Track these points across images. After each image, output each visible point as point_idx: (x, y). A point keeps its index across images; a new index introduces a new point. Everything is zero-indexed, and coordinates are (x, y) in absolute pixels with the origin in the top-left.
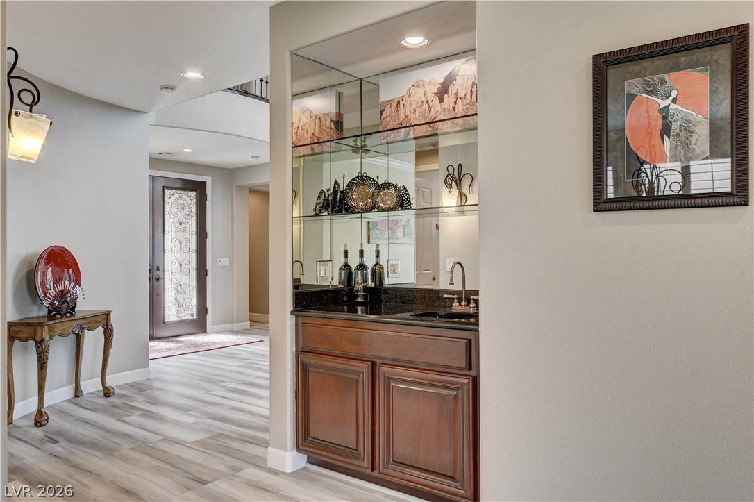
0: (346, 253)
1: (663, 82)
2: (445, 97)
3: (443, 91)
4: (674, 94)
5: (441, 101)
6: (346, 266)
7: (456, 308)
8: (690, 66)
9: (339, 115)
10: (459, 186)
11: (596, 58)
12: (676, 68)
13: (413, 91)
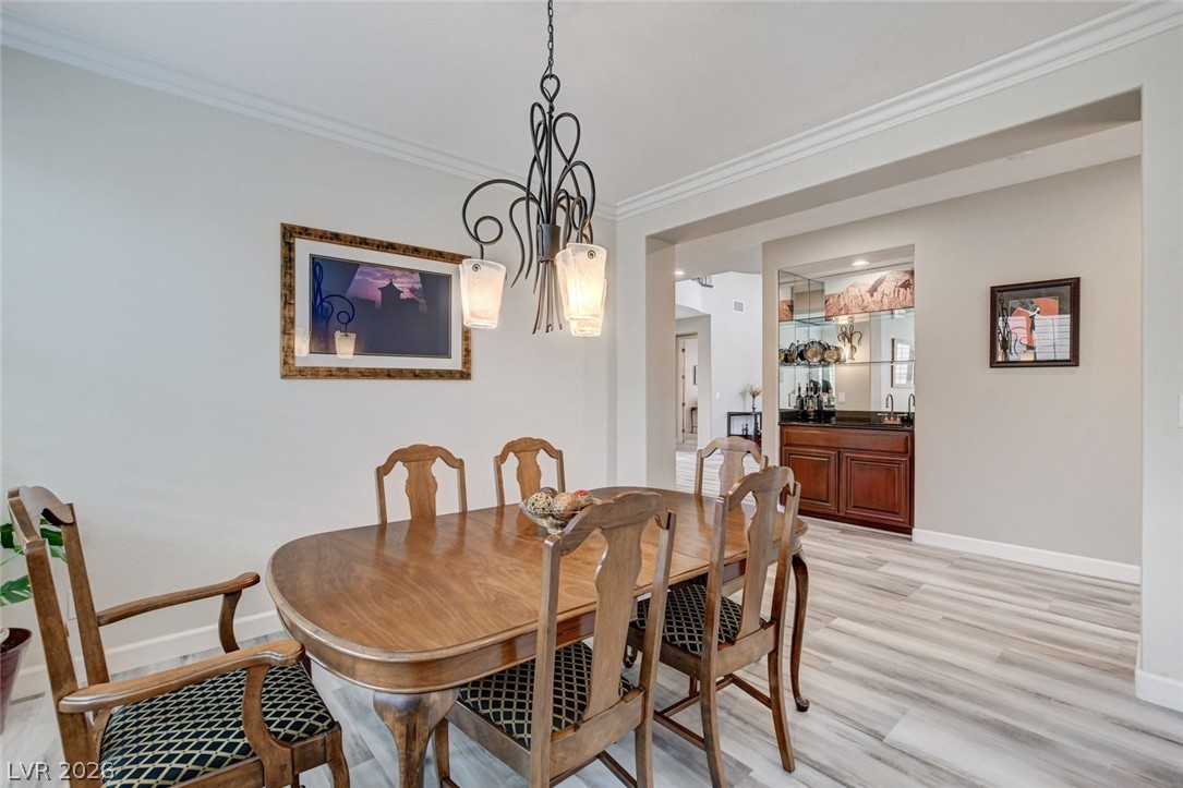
0: (799, 389)
1: (1032, 303)
2: (875, 294)
3: (873, 291)
4: (1038, 309)
5: (872, 296)
6: (800, 396)
7: (887, 421)
8: (1048, 295)
9: (792, 301)
10: (850, 341)
11: (992, 288)
12: (1039, 296)
13: (851, 289)
